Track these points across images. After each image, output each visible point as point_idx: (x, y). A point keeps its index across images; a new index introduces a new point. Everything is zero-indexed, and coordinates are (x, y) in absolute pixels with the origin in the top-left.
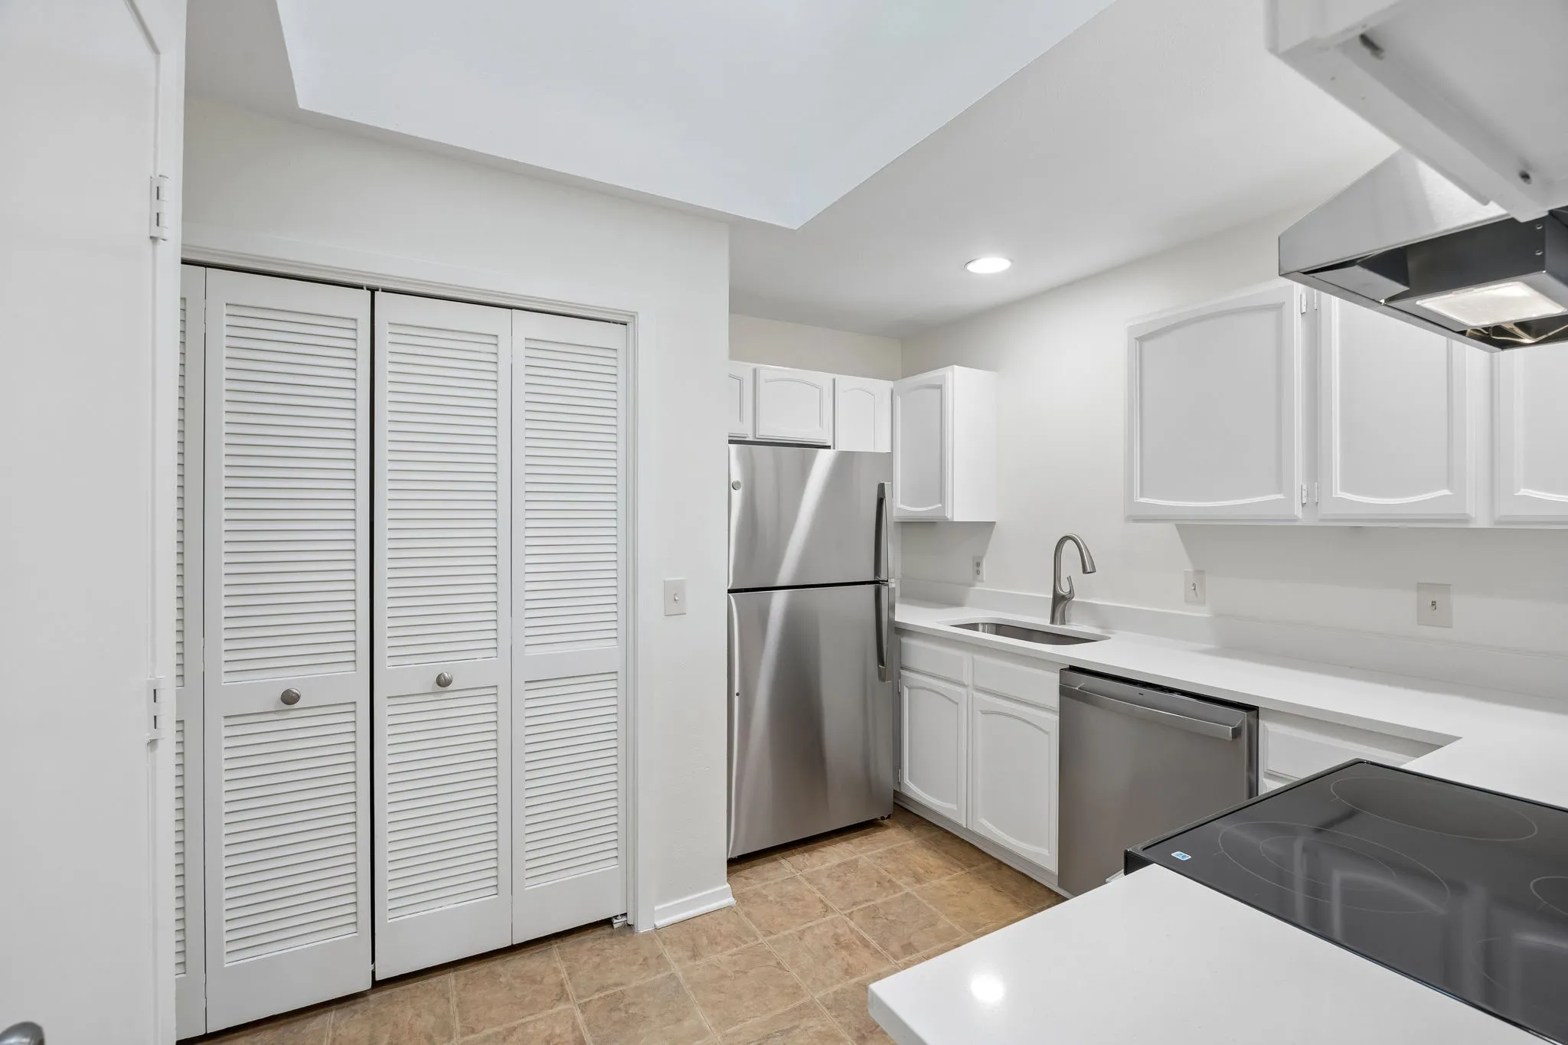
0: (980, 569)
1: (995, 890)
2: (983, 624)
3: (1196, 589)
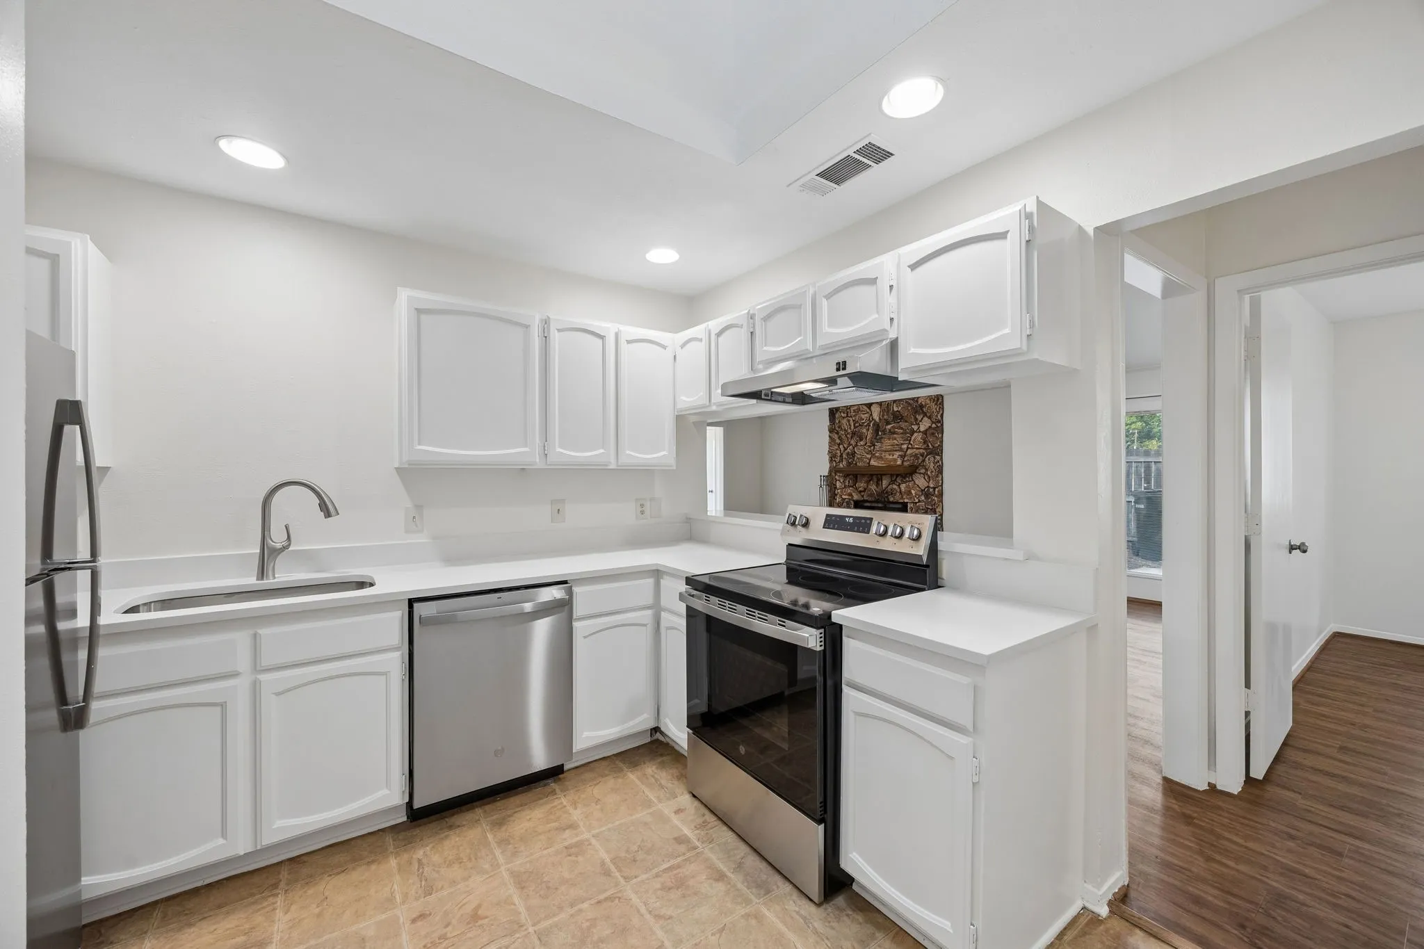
3: (415, 519)
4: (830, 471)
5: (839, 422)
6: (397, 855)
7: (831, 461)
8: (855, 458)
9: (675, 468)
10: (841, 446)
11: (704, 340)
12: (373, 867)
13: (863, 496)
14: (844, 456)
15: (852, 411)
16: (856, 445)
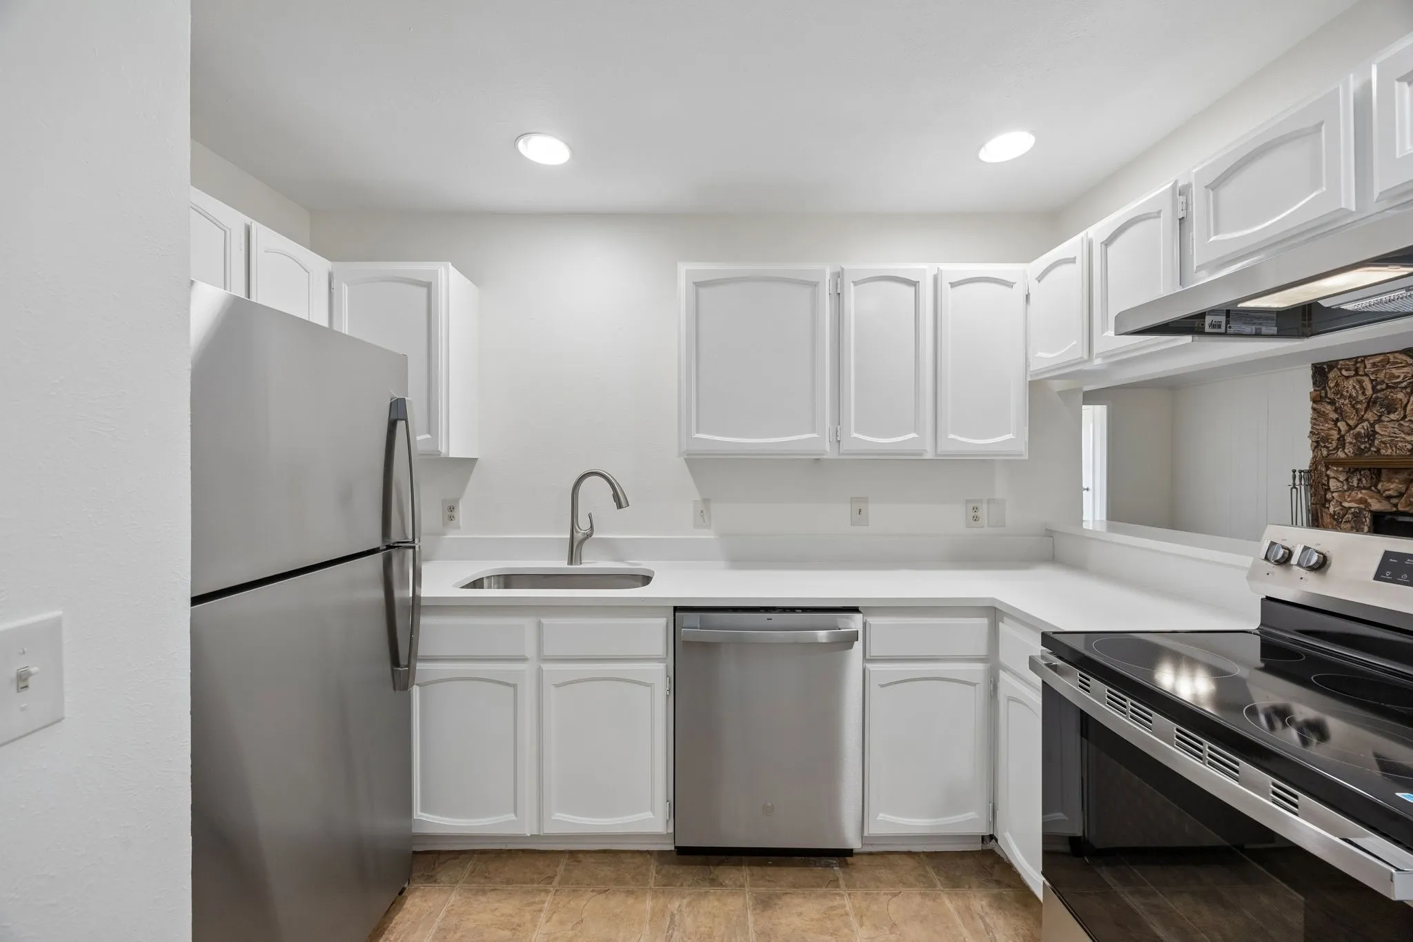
0: (454, 513)
1: (600, 892)
2: (488, 577)
3: (703, 514)
4: (1315, 463)
5: (1337, 385)
6: (655, 895)
7: (1317, 446)
8: (1376, 442)
9: (1027, 458)
10: (1341, 425)
11: (1078, 260)
12: (631, 901)
13: (1396, 505)
14: (1348, 439)
15: (1369, 366)
16: (1379, 421)
